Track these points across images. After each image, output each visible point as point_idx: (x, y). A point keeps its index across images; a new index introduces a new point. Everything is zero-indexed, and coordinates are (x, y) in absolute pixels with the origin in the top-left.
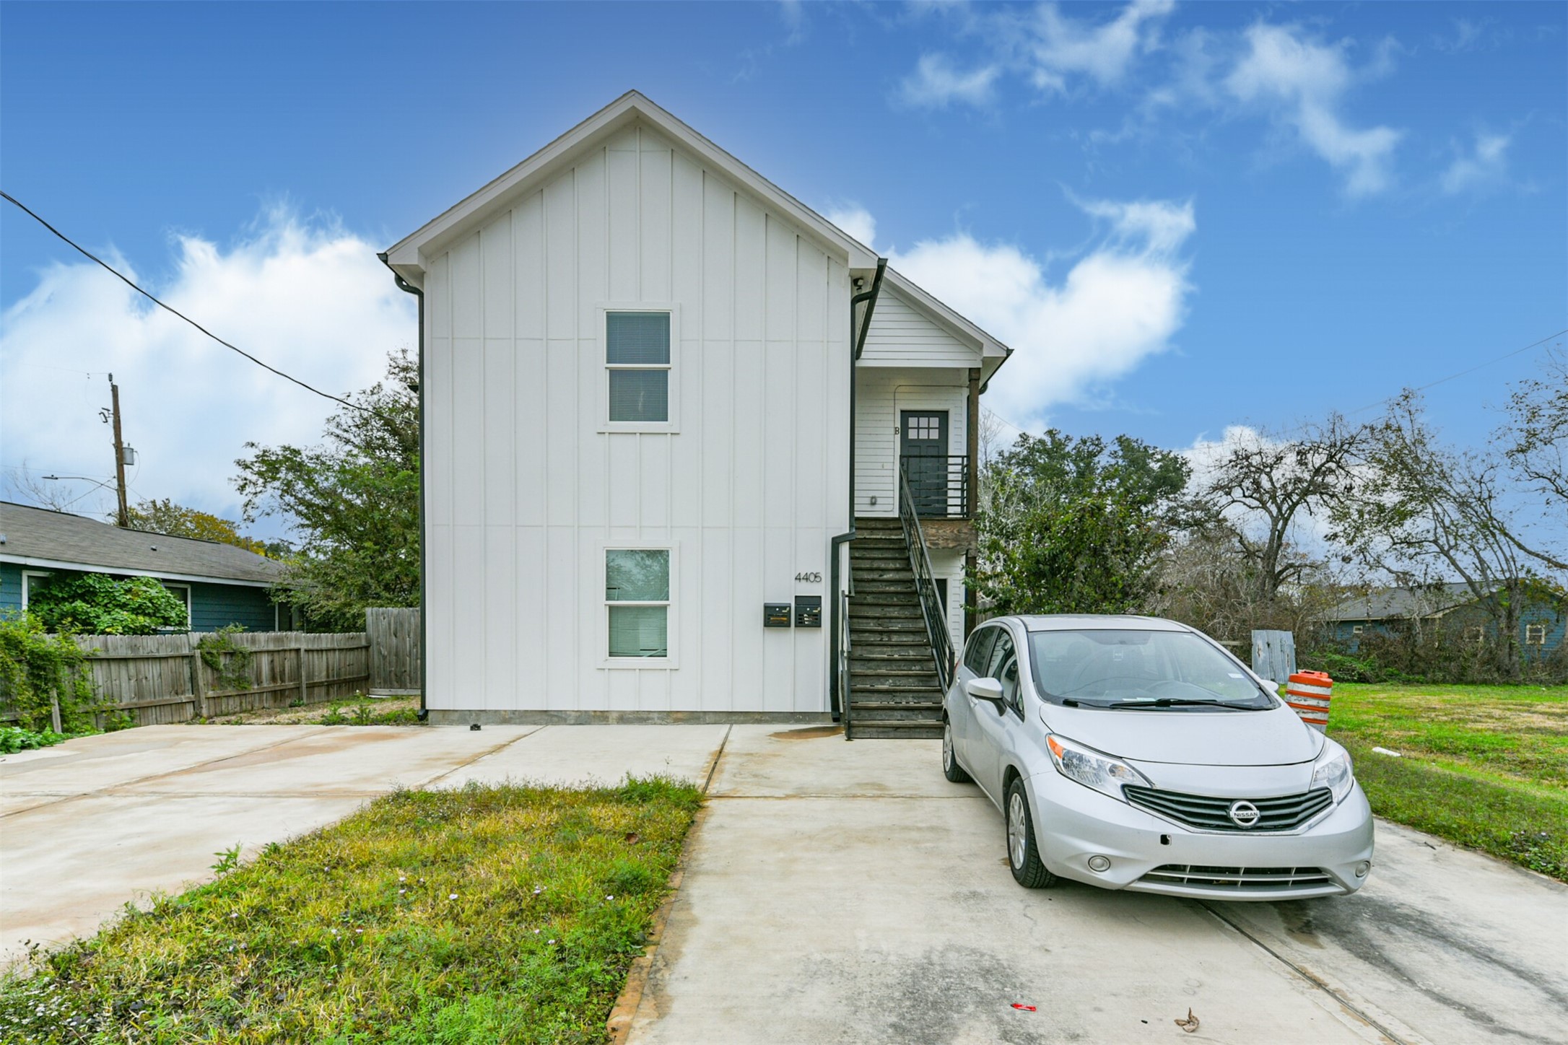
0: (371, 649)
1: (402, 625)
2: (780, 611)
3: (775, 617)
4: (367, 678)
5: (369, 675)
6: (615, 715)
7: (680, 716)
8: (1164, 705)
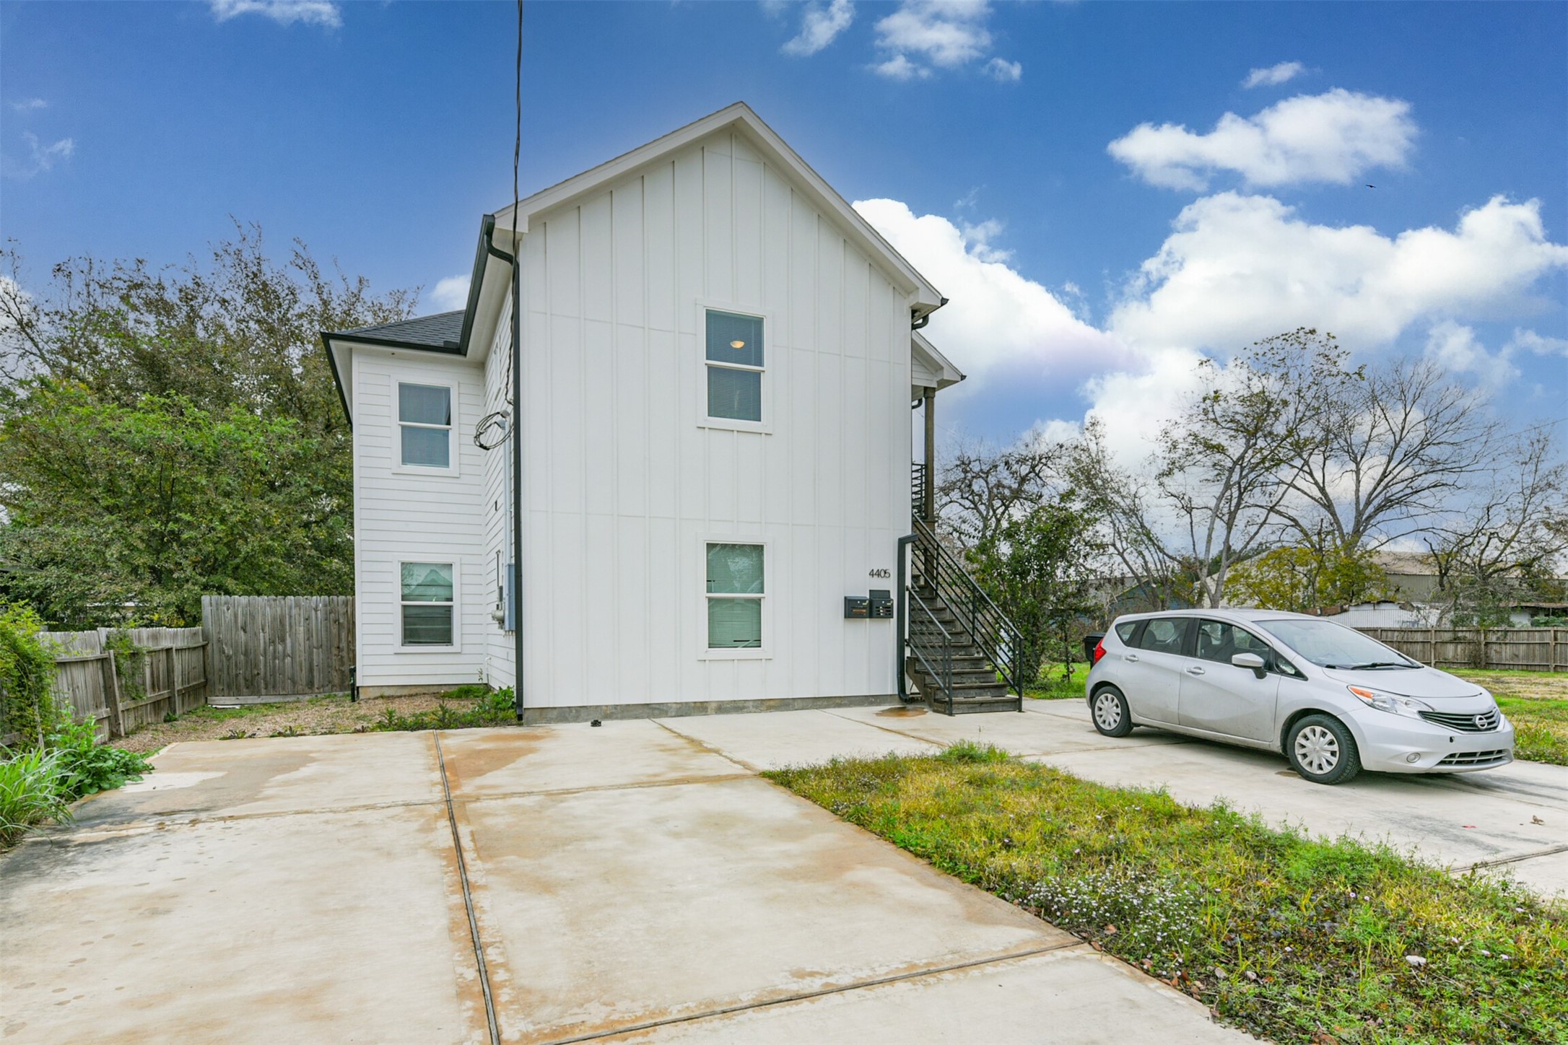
0: (209, 648)
1: (253, 617)
2: (861, 604)
3: (855, 609)
4: (205, 685)
5: (207, 680)
6: (714, 705)
7: (772, 703)
8: (1374, 666)
